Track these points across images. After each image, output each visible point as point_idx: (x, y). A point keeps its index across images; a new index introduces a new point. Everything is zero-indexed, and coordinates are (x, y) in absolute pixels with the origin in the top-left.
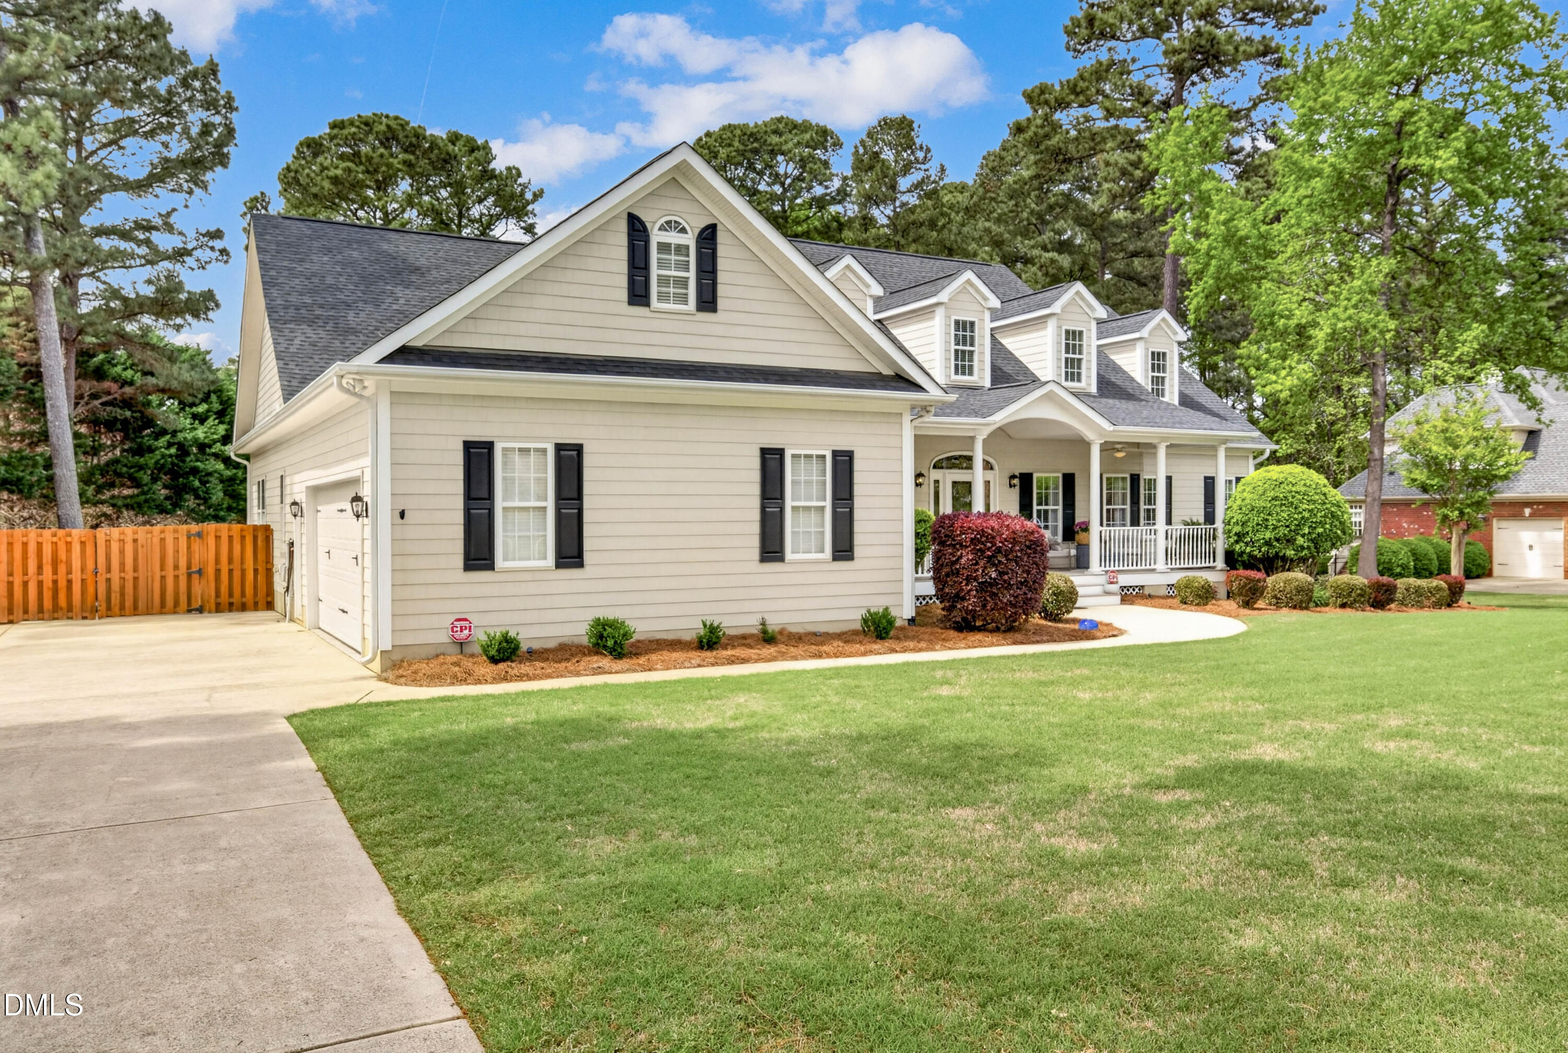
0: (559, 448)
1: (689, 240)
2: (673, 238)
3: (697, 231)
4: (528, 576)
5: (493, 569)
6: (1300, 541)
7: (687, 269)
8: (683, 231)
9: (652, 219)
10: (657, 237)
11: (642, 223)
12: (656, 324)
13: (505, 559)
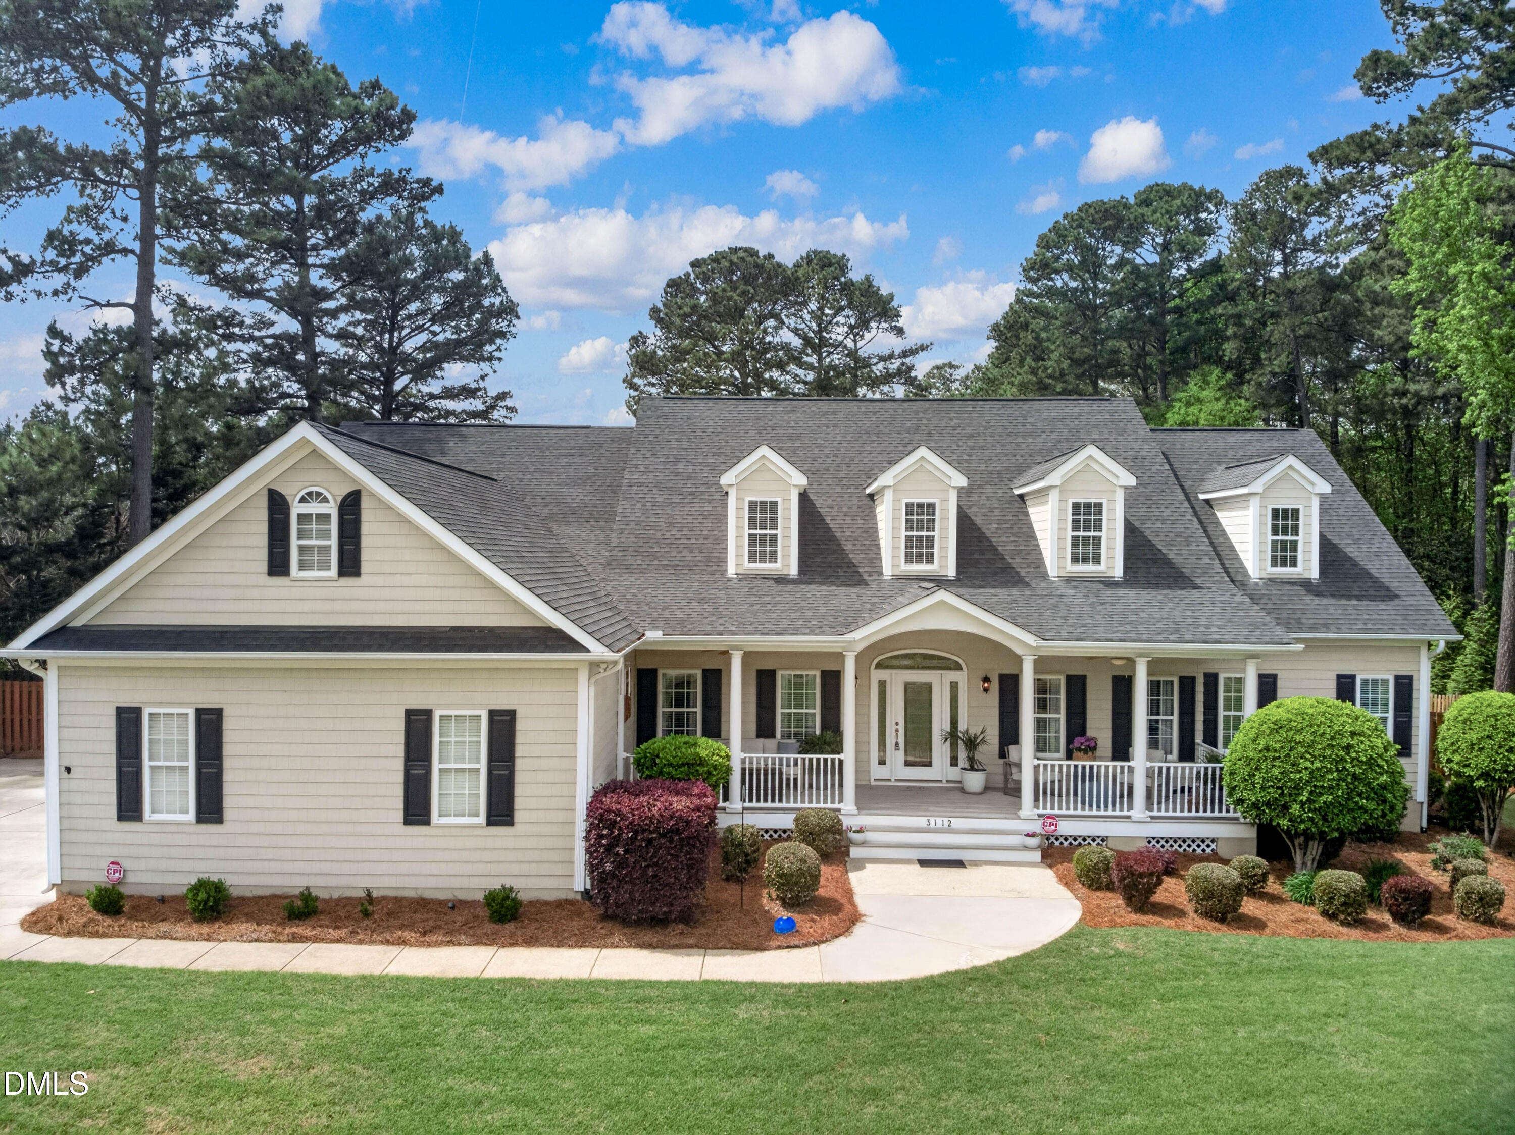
0: (199, 712)
1: (331, 509)
2: (314, 508)
3: (339, 499)
4: (174, 828)
5: (141, 820)
6: (1295, 809)
7: (328, 537)
8: (325, 500)
9: (292, 492)
10: (297, 509)
11: (282, 497)
12: (296, 593)
13: (153, 812)
